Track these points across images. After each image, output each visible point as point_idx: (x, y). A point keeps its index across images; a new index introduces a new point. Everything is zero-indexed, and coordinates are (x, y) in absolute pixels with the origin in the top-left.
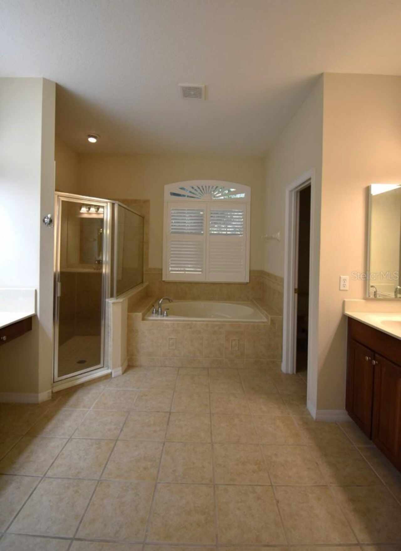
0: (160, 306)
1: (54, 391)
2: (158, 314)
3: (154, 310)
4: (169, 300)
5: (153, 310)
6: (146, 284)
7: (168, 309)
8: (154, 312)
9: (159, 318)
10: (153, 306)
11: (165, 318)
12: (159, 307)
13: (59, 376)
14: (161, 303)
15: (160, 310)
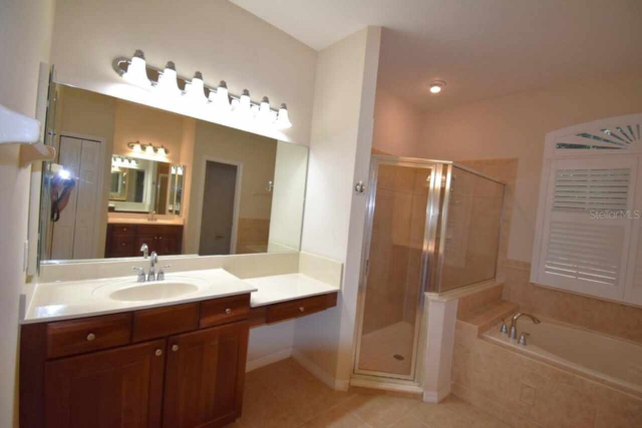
0: (514, 322)
1: (351, 384)
2: (509, 336)
3: (504, 327)
4: (533, 319)
5: (502, 327)
6: (499, 281)
7: (528, 334)
8: (504, 330)
9: (511, 343)
10: (503, 320)
11: (520, 347)
12: (512, 325)
13: (359, 369)
14: (516, 319)
15: (513, 330)
